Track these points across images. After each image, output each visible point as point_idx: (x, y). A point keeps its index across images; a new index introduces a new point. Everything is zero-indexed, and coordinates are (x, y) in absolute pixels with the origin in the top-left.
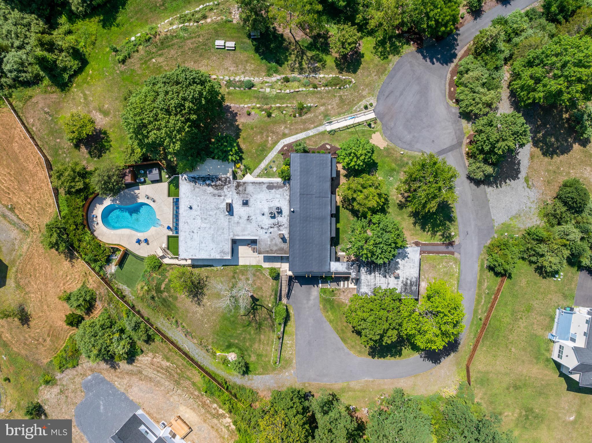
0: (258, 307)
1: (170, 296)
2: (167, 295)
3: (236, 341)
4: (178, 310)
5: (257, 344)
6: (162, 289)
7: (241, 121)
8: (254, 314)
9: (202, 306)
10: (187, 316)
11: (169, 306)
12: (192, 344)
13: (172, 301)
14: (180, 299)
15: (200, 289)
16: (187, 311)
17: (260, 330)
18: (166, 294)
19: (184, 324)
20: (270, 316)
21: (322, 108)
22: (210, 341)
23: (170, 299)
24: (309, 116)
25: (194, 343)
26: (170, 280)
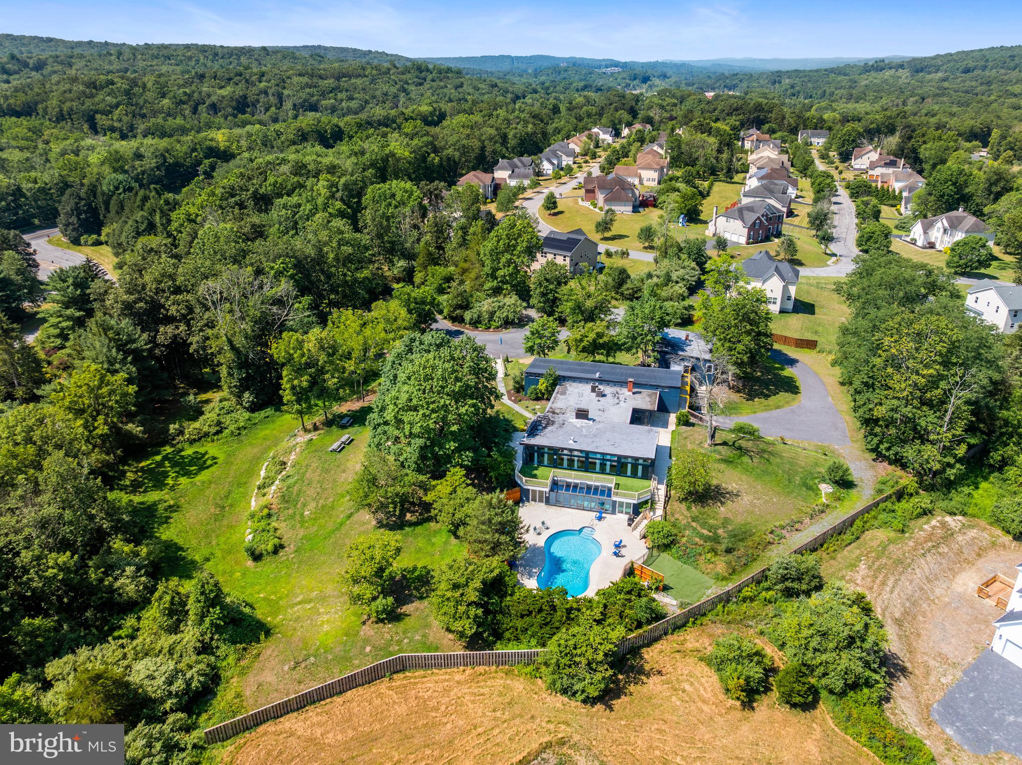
1: (725, 527)
2: (722, 530)
5: (799, 462)
6: (711, 534)
9: (740, 494)
11: (744, 533)
13: (734, 526)
14: (731, 516)
16: (750, 512)
18: (721, 532)
19: (777, 524)
23: (730, 527)
25: (811, 524)
26: (694, 519)
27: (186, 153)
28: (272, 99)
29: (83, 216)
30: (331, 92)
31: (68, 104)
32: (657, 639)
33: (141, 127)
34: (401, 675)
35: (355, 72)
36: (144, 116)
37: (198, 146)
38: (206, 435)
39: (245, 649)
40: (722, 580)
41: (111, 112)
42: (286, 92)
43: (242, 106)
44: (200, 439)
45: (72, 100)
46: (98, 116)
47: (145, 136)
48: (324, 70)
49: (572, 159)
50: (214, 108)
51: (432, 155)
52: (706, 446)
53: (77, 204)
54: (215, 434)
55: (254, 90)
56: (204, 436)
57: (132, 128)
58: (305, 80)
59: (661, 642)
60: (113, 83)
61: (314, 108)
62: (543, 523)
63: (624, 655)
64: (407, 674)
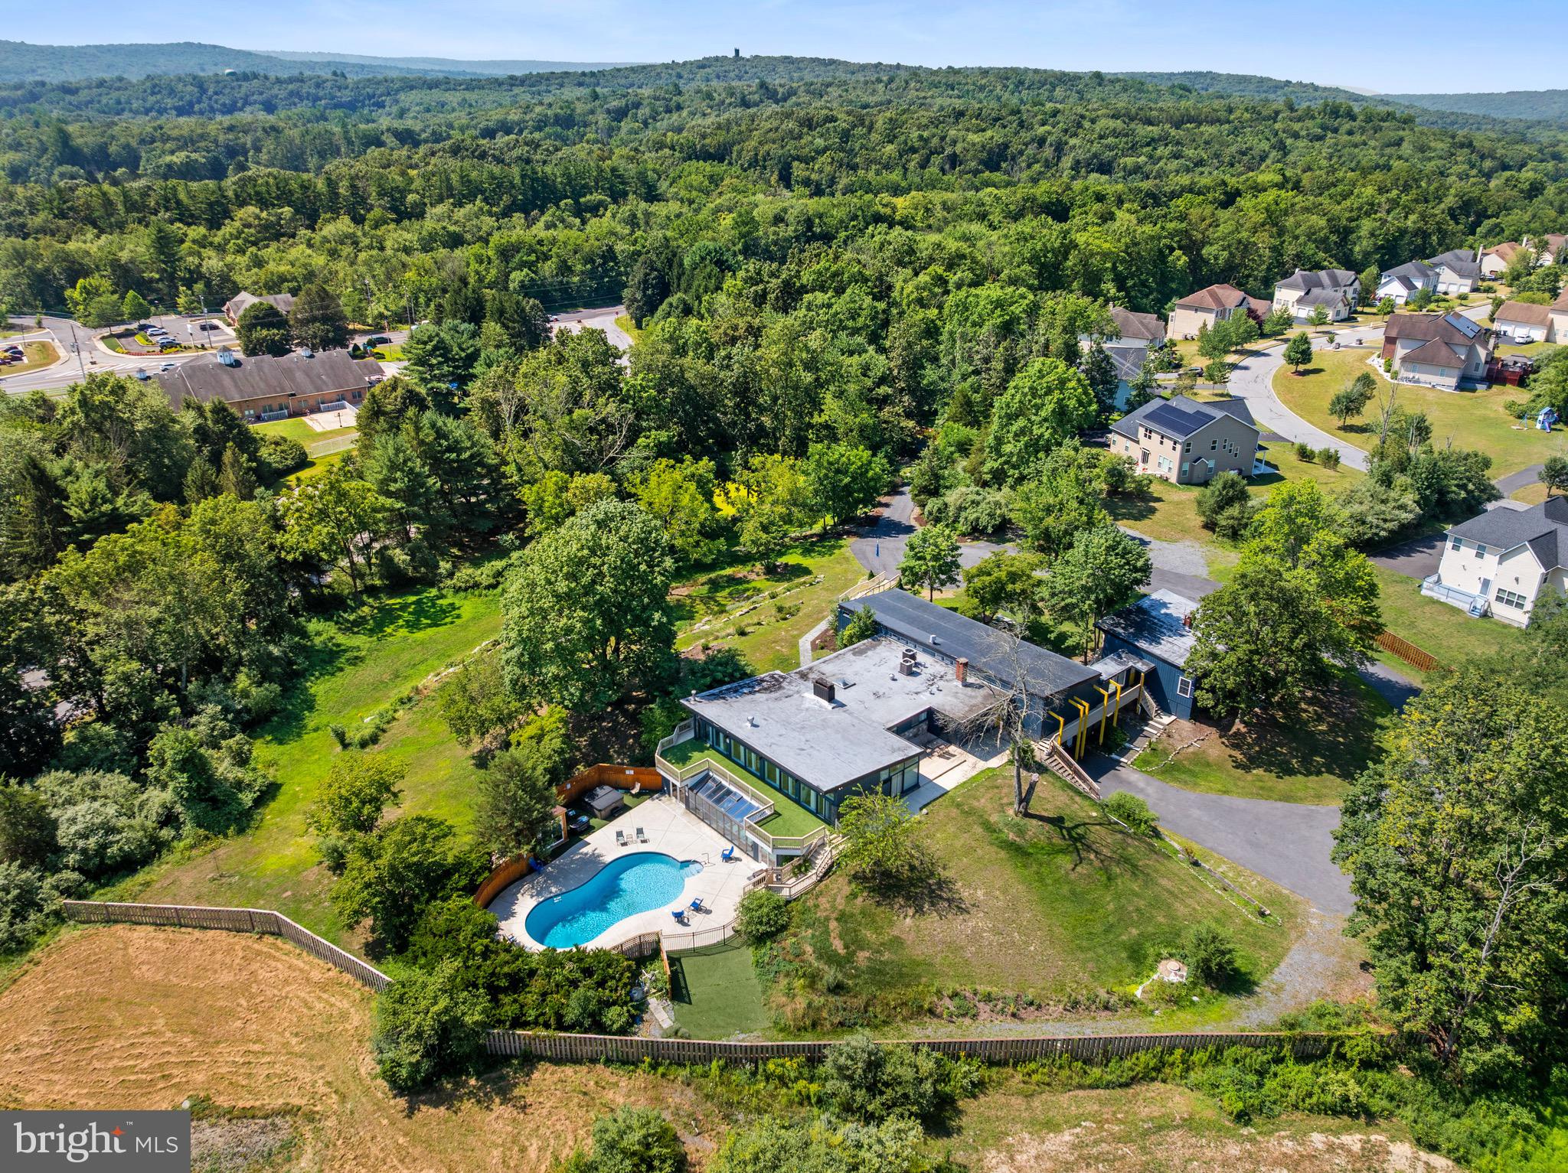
0: (1081, 830)
1: (878, 952)
2: (867, 954)
3: (1135, 932)
4: (931, 965)
5: (1177, 905)
6: (842, 951)
8: (1089, 848)
9: (973, 911)
10: (967, 962)
11: (901, 975)
12: (1058, 1025)
13: (894, 957)
14: (909, 939)
15: (928, 877)
16: (954, 948)
17: (1142, 872)
18: (862, 956)
19: (983, 989)
20: (1121, 832)
22: (1083, 976)
23: (886, 956)
25: (1058, 1020)
26: (842, 918)
27: (842, 221)
28: (1048, 152)
29: (649, 292)
30: (1148, 144)
31: (766, 147)
32: (576, 1061)
33: (843, 181)
34: (271, 939)
35: (1214, 115)
36: (854, 168)
37: (859, 213)
38: (476, 585)
39: (207, 838)
40: (782, 1030)
41: (813, 159)
42: (1073, 141)
43: (995, 159)
44: (466, 590)
45: (774, 142)
46: (796, 164)
47: (844, 194)
48: (1161, 110)
49: (1469, 282)
50: (954, 161)
51: (1178, 253)
52: (1011, 812)
53: (646, 275)
54: (488, 587)
55: (1026, 136)
56: (472, 587)
57: (832, 182)
58: (1118, 124)
59: (578, 1068)
60: (833, 119)
61: (1105, 168)
62: (640, 831)
63: (512, 1056)
64: (279, 942)
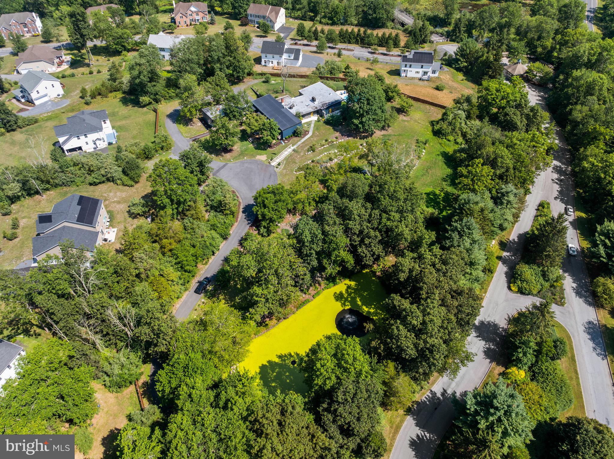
7: (338, 134)
21: (302, 154)
24: (306, 148)
